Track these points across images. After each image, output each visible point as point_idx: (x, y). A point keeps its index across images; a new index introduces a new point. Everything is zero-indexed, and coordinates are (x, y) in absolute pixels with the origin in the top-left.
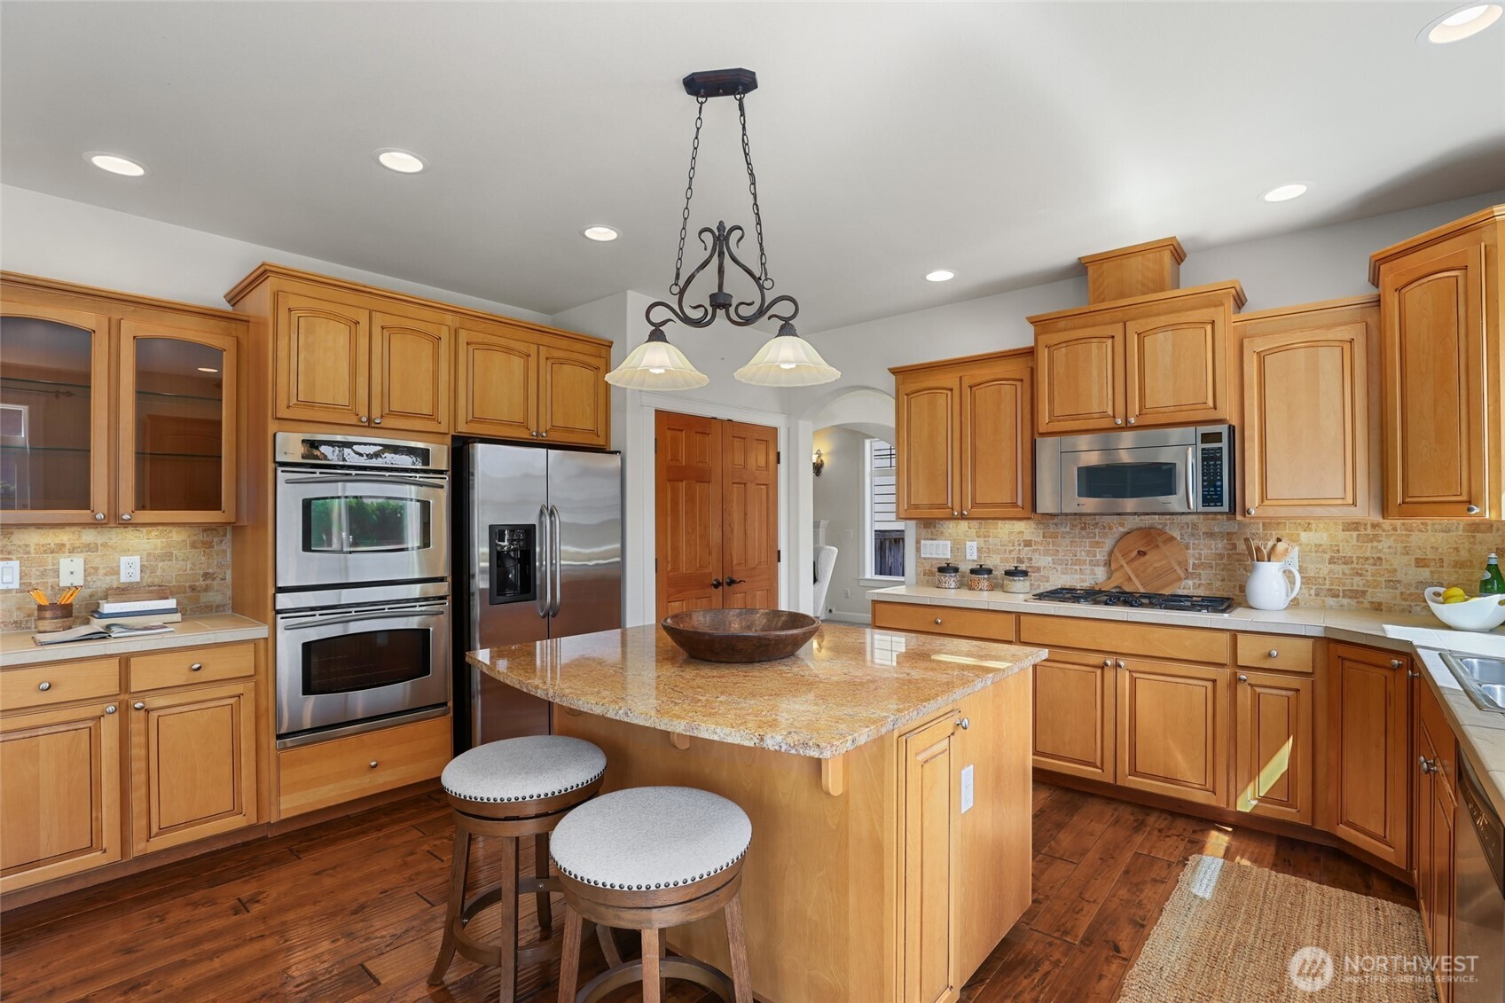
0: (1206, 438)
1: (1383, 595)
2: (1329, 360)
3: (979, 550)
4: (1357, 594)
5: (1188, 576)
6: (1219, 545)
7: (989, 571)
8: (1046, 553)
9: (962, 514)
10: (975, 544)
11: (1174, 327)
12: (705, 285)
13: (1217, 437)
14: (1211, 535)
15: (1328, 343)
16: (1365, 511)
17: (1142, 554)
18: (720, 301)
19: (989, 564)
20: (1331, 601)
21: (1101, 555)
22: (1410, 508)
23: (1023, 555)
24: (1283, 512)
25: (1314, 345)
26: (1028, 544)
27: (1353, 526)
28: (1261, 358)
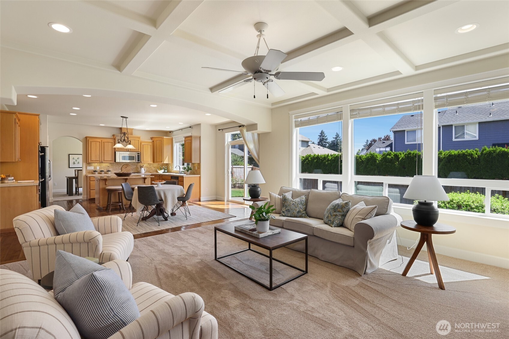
0: (138, 154)
1: (151, 171)
2: (149, 147)
3: (99, 168)
4: (149, 171)
5: (132, 170)
6: (135, 166)
7: (104, 171)
8: (112, 168)
9: (102, 162)
10: (99, 167)
11: (134, 140)
12: (123, 138)
13: (139, 154)
14: (134, 165)
15: (150, 145)
16: (152, 162)
17: (126, 168)
18: (124, 140)
19: (103, 170)
20: (147, 172)
21: (120, 168)
22: (157, 162)
23: (108, 168)
24: (145, 162)
25: (147, 145)
26: (108, 167)
27: (149, 164)
28: (143, 145)
